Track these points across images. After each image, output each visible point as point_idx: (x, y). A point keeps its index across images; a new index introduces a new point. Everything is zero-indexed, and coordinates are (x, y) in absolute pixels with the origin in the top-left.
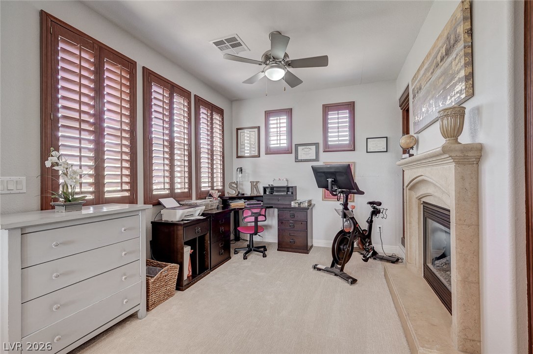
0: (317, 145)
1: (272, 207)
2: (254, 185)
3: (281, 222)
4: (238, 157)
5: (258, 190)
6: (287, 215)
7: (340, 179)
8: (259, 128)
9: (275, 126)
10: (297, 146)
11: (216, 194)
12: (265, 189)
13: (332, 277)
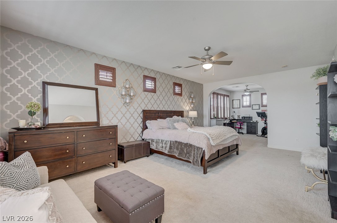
0: (259, 105)
1: (245, 122)
2: (239, 116)
3: (247, 126)
4: (233, 108)
5: (240, 118)
6: (249, 124)
7: (263, 115)
8: (240, 100)
9: (245, 100)
10: (252, 105)
11: (228, 119)
12: (242, 117)
13: (262, 137)
